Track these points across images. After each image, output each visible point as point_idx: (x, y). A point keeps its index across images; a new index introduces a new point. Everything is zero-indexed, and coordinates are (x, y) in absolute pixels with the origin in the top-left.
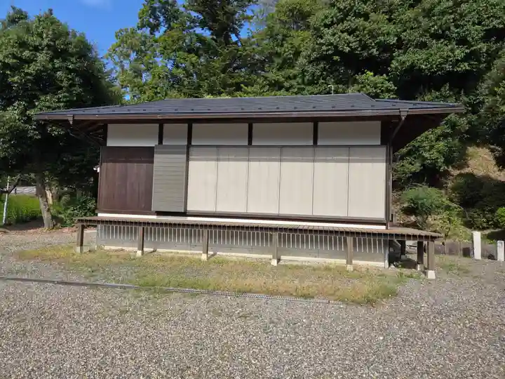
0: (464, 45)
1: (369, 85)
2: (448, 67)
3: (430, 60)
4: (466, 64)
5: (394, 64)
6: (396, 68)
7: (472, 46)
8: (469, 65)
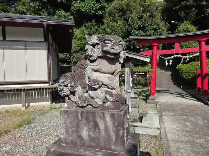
0: (98, 3)
1: (62, 16)
2: (93, 12)
3: (86, 7)
4: (100, 11)
5: (72, 8)
6: (73, 9)
7: (102, 4)
8: (102, 12)
